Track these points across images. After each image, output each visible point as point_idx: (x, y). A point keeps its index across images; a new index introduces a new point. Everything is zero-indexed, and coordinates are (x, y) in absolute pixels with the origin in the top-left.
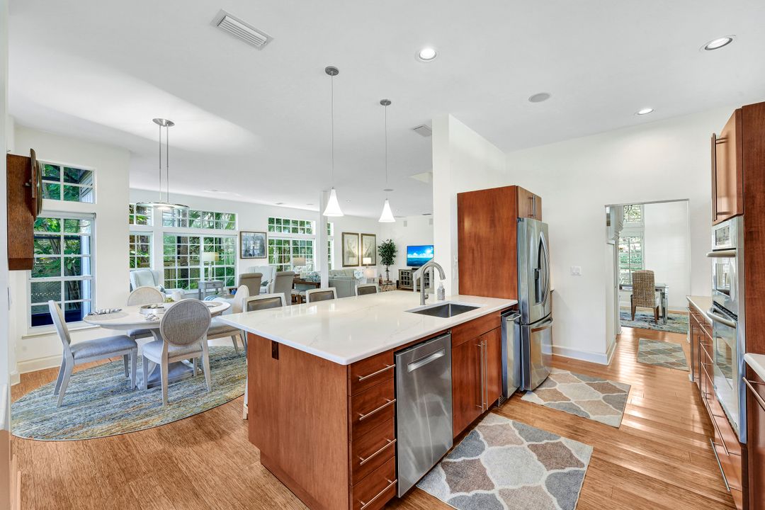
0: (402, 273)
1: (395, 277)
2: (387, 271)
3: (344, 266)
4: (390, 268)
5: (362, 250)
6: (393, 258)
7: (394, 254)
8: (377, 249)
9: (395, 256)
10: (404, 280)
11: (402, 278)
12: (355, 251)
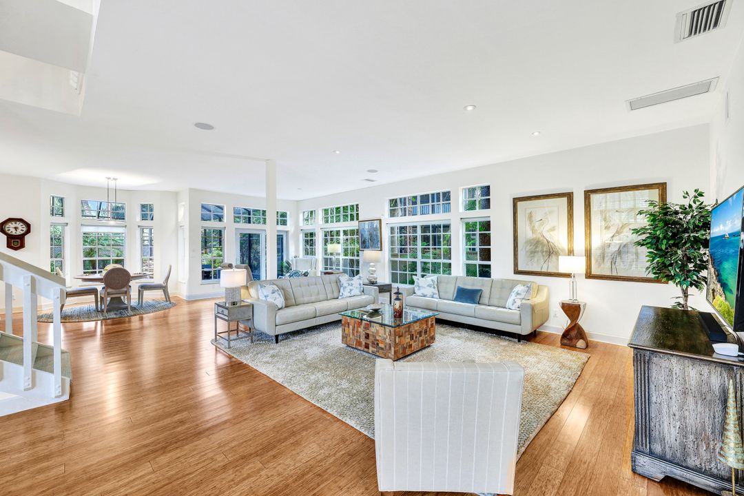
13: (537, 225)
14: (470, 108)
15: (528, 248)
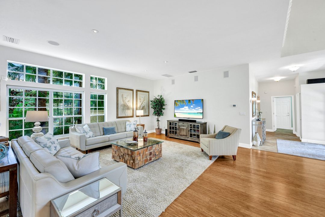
0: (170, 123)
1: (164, 126)
2: (158, 120)
3: (118, 117)
4: (160, 118)
5: (137, 104)
6: (163, 110)
7: (164, 107)
8: (150, 103)
9: (164, 109)
10: (172, 130)
11: (170, 127)
12: (130, 105)
13: (124, 99)
14: (166, 62)
15: (122, 108)
